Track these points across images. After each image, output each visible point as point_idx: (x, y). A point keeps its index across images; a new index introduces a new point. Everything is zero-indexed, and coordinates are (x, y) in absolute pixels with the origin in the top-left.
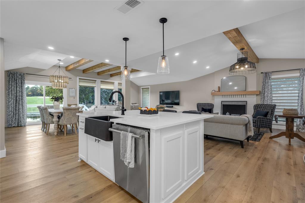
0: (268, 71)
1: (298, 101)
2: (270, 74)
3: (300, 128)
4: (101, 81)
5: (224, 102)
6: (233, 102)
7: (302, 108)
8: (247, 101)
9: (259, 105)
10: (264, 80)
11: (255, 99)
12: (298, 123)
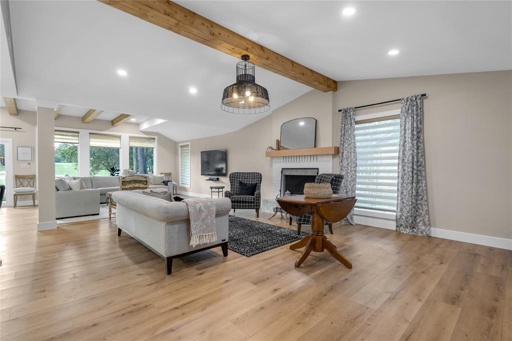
0: (348, 107)
1: (398, 168)
2: (351, 113)
3: (401, 225)
4: (90, 133)
5: (285, 170)
6: (299, 171)
7: (403, 183)
8: (318, 169)
9: (322, 177)
10: (343, 125)
11: (331, 163)
12: (399, 214)
